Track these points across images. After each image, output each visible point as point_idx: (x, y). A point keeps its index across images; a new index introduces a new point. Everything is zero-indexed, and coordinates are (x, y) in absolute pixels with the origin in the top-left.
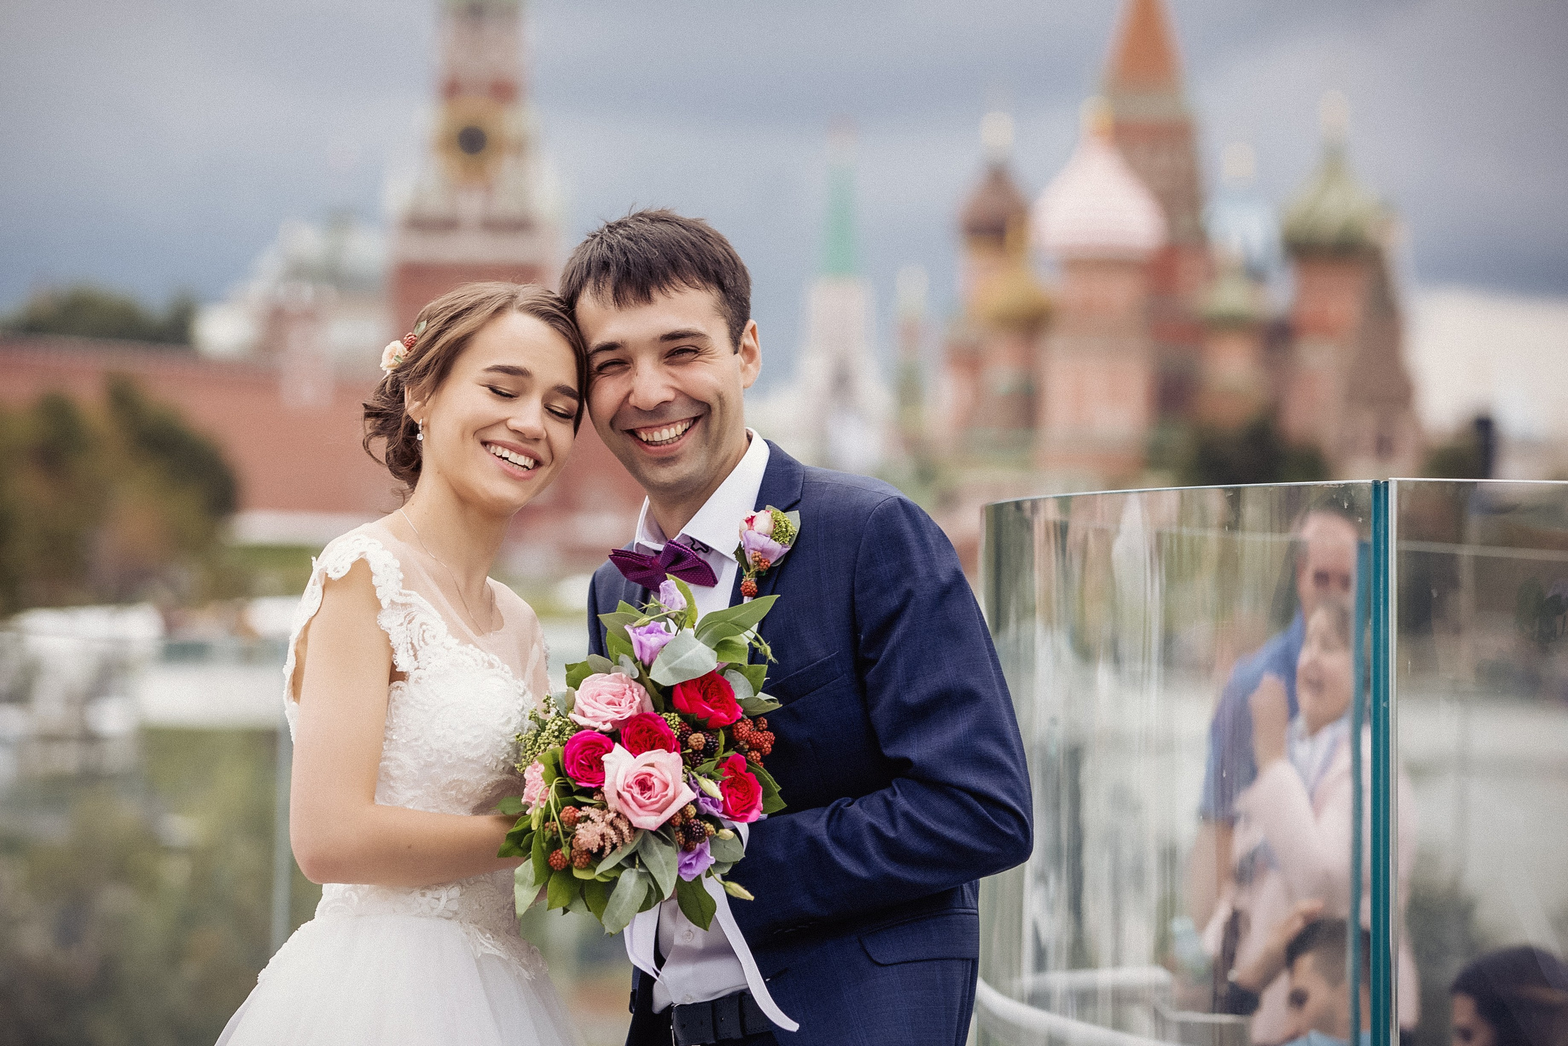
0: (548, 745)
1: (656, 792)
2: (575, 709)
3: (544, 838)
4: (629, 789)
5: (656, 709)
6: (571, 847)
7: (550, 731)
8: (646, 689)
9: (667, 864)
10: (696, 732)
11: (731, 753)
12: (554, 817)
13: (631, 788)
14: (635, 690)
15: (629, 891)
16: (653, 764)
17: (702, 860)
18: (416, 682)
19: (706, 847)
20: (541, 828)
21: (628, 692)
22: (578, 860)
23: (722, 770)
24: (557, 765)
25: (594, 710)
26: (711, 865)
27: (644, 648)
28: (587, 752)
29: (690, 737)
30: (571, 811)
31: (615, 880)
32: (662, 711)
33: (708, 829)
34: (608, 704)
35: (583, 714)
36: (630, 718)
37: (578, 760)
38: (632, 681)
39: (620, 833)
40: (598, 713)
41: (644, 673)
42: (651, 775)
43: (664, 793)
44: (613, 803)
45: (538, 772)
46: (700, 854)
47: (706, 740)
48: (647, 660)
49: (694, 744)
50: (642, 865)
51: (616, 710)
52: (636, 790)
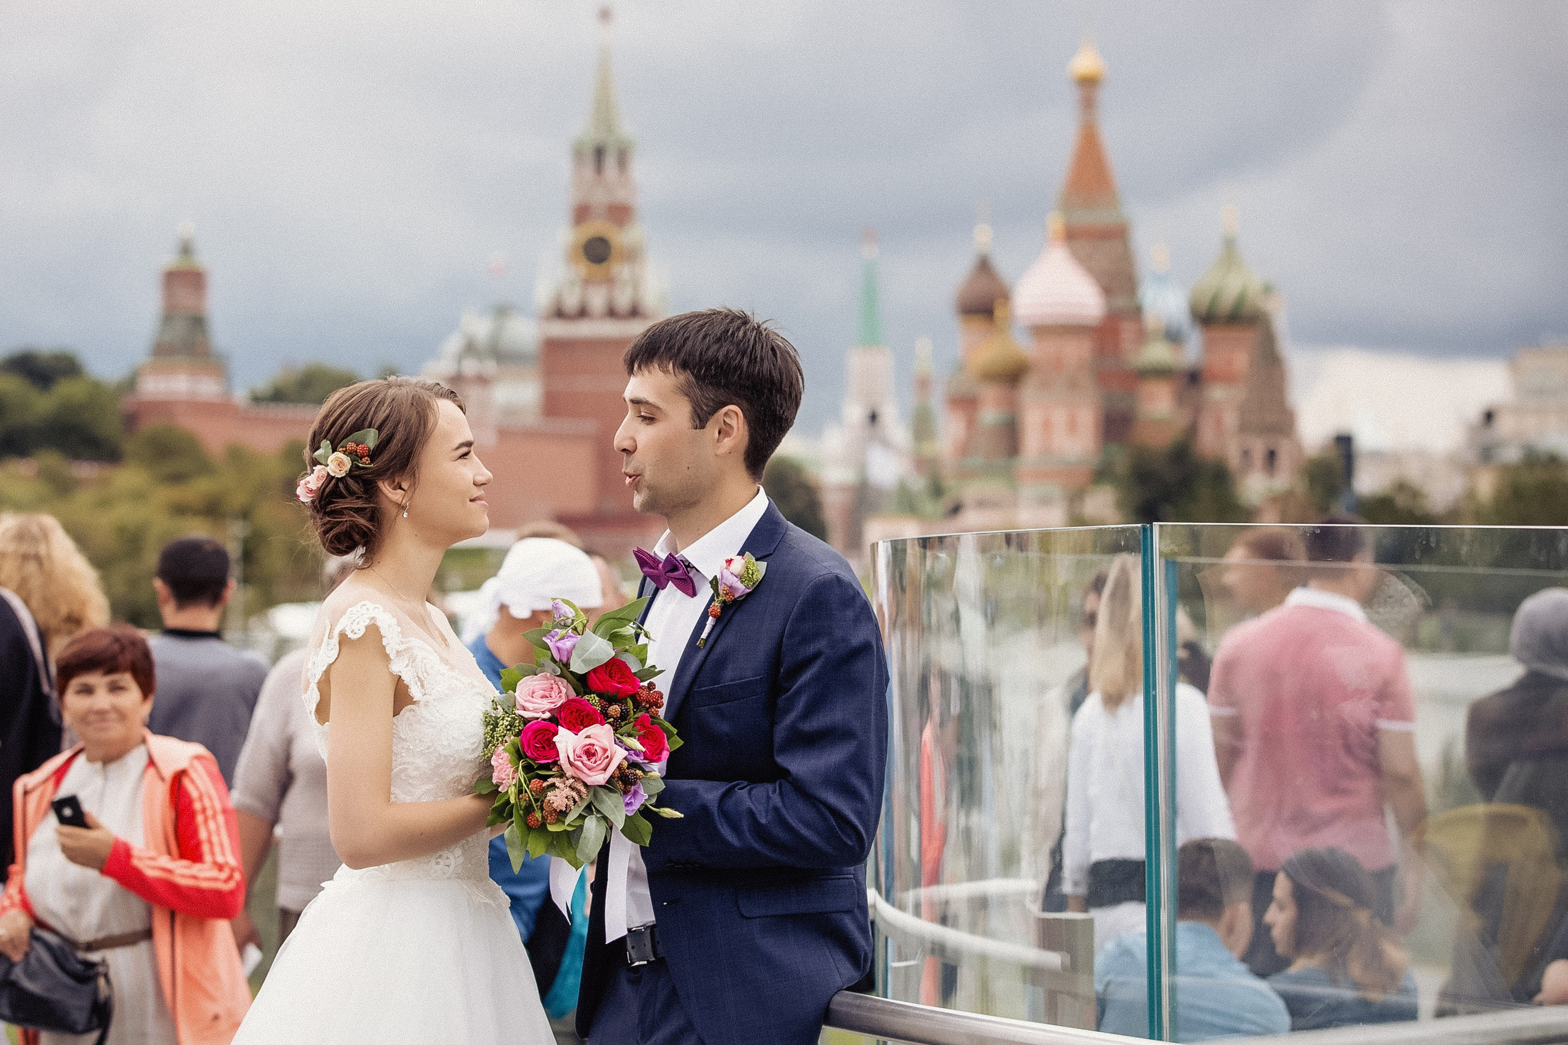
0: (504, 737)
1: (599, 756)
2: (517, 706)
3: (521, 808)
4: (579, 759)
5: (578, 694)
6: (542, 809)
7: (504, 726)
8: (567, 681)
9: (616, 807)
10: (611, 705)
11: (639, 715)
12: (526, 790)
13: (581, 757)
14: (560, 683)
15: (593, 833)
16: (590, 735)
17: (638, 797)
18: (425, 705)
19: (639, 787)
20: (517, 800)
21: (554, 686)
22: (549, 818)
23: (638, 727)
24: (518, 752)
25: (535, 705)
26: (645, 800)
27: (560, 651)
28: (539, 737)
29: (609, 709)
30: (537, 782)
31: (581, 827)
32: (582, 694)
33: (639, 774)
34: (542, 697)
35: (524, 709)
36: (562, 705)
37: (533, 745)
38: (556, 677)
39: (579, 792)
40: (536, 706)
41: (564, 669)
42: (593, 745)
43: (606, 755)
44: (569, 771)
45: (502, 759)
46: (636, 793)
47: (621, 709)
48: (565, 660)
49: (613, 714)
50: (598, 811)
51: (550, 701)
52: (585, 758)
